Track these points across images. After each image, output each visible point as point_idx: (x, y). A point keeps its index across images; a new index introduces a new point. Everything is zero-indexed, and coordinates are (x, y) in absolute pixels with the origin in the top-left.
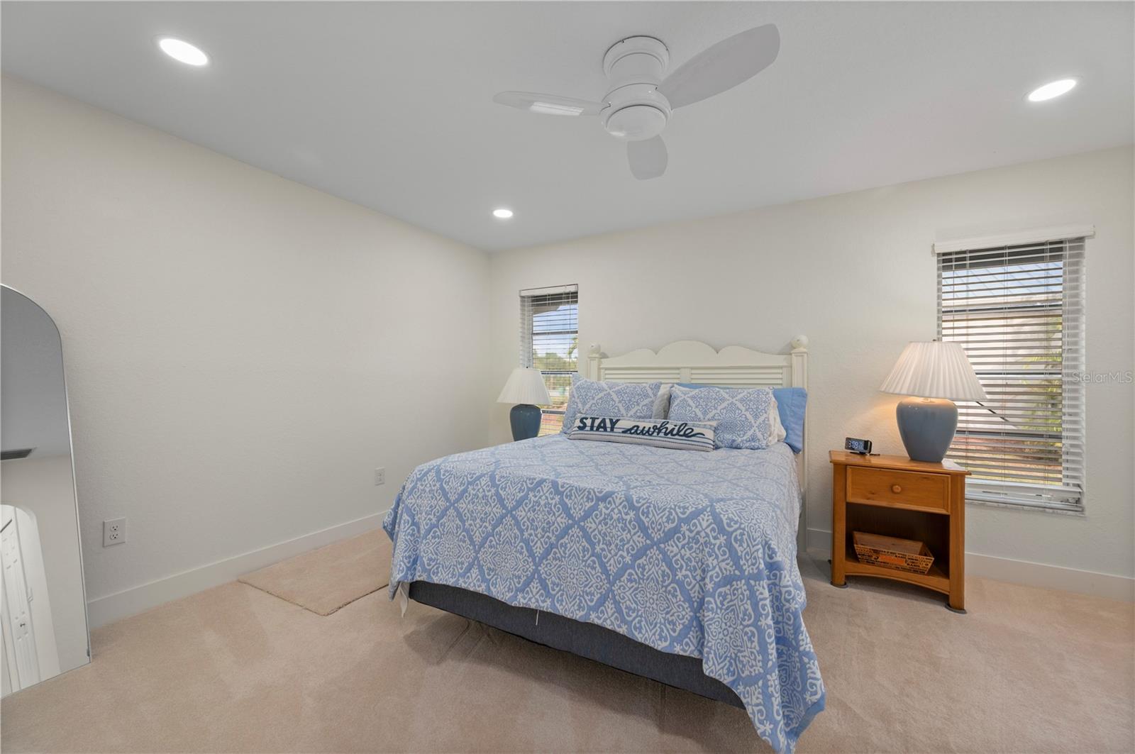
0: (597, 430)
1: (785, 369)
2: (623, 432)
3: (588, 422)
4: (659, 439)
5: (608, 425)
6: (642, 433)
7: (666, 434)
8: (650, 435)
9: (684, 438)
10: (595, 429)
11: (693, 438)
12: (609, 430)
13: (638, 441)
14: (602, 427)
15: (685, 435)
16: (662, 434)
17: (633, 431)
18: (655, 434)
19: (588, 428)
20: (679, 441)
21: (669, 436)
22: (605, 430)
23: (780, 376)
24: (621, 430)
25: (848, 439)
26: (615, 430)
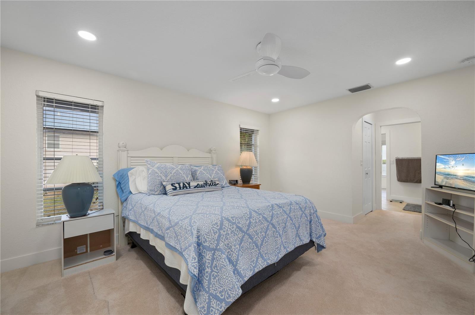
0: (183, 189)
1: (210, 158)
2: (194, 188)
3: (177, 185)
4: (207, 188)
5: (187, 185)
6: (201, 187)
7: (209, 186)
8: (204, 187)
9: (215, 186)
10: (182, 188)
11: (217, 186)
12: (188, 188)
13: (200, 190)
14: (185, 187)
15: (215, 185)
16: (208, 186)
17: (198, 187)
18: (206, 186)
19: (178, 189)
20: (213, 188)
21: (210, 186)
22: (187, 188)
23: (208, 161)
24: (193, 187)
25: (230, 180)
26: (191, 187)
